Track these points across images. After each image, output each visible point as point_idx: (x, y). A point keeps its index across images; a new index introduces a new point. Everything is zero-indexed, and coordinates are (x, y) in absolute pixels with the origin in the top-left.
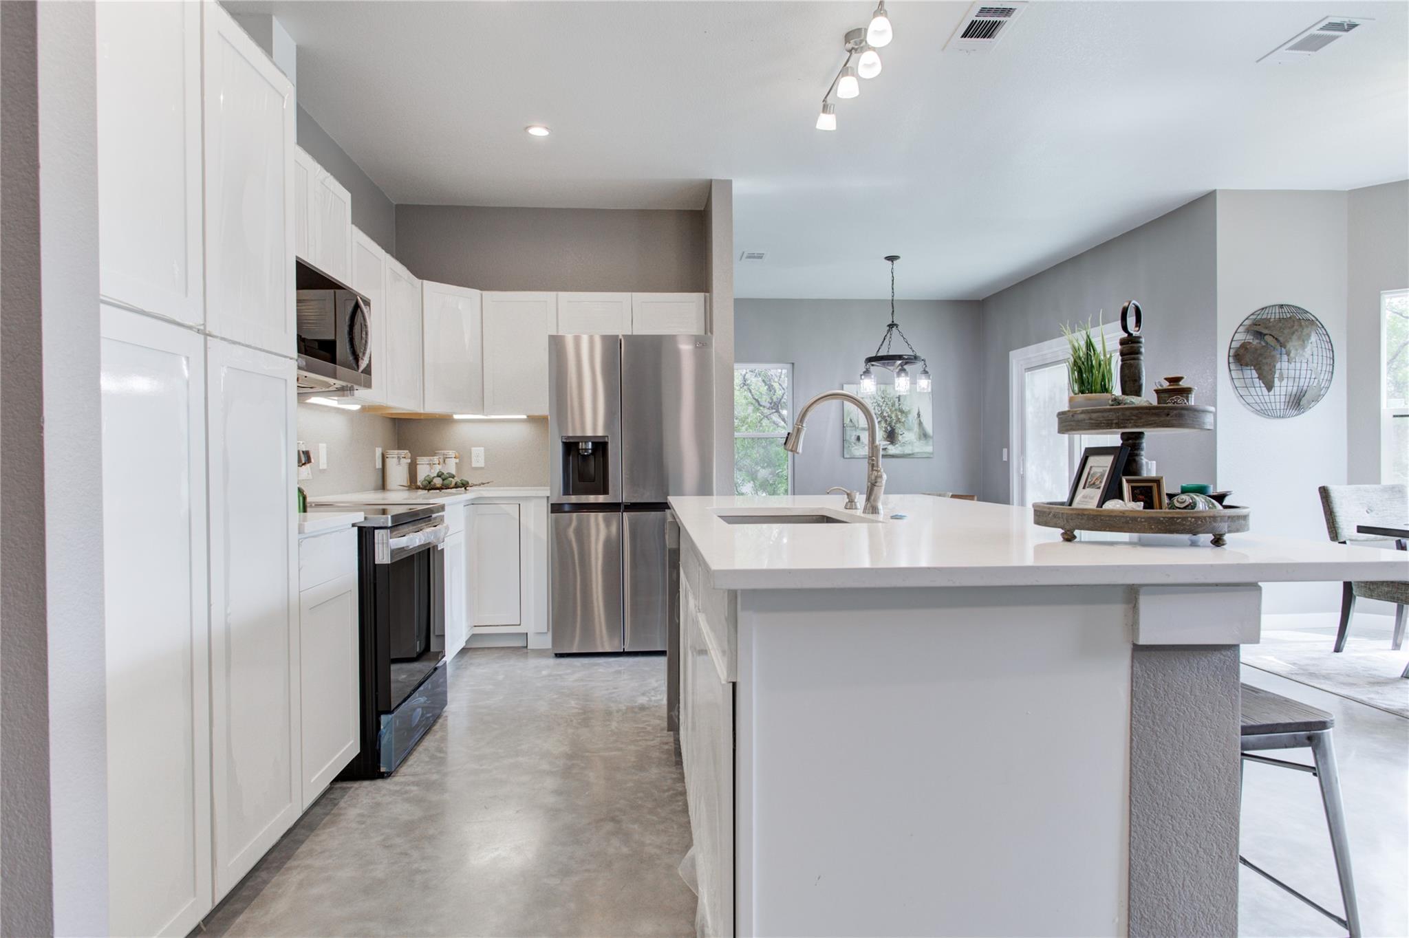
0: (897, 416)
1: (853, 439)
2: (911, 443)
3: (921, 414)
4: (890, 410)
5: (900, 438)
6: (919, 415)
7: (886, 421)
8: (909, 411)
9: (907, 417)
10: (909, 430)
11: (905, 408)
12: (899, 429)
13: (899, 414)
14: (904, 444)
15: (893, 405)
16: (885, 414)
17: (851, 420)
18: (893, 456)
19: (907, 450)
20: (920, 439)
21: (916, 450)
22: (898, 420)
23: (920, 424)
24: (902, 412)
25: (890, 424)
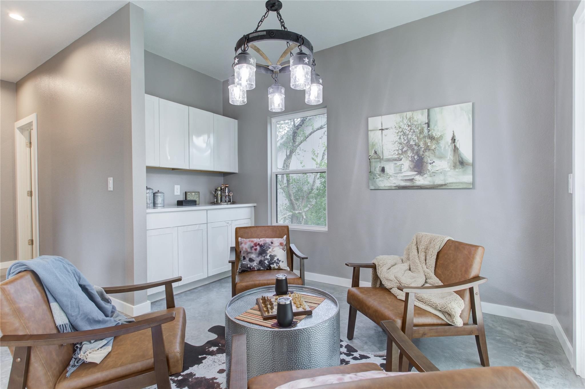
0: (425, 143)
1: (378, 170)
2: (443, 172)
3: (457, 138)
4: (418, 138)
5: (429, 167)
6: (454, 140)
7: (413, 150)
8: (441, 137)
9: (438, 143)
10: (441, 157)
11: (436, 133)
12: (429, 157)
13: (428, 141)
14: (434, 174)
15: (421, 132)
16: (412, 143)
17: (376, 152)
18: (421, 188)
19: (439, 180)
20: (455, 167)
21: (450, 180)
22: (427, 148)
23: (456, 149)
24: (432, 138)
25: (417, 153)
